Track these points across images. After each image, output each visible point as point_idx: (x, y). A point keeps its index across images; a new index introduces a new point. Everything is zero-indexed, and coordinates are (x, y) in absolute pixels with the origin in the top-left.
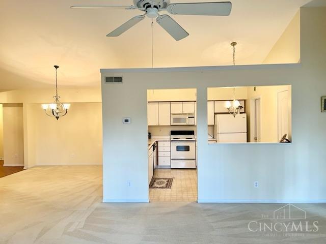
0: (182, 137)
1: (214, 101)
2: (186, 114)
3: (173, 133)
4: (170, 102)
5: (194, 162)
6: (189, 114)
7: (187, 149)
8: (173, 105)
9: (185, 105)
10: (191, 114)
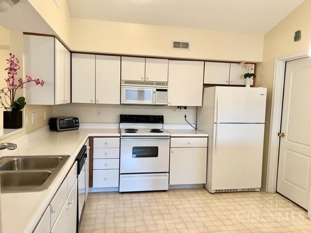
0: (143, 128)
1: (205, 61)
2: (152, 83)
3: (124, 119)
4: (121, 56)
5: (165, 177)
6: (158, 83)
7: (153, 152)
8: (126, 62)
9: (151, 64)
10: (163, 84)
